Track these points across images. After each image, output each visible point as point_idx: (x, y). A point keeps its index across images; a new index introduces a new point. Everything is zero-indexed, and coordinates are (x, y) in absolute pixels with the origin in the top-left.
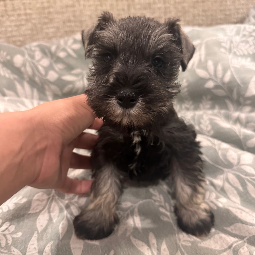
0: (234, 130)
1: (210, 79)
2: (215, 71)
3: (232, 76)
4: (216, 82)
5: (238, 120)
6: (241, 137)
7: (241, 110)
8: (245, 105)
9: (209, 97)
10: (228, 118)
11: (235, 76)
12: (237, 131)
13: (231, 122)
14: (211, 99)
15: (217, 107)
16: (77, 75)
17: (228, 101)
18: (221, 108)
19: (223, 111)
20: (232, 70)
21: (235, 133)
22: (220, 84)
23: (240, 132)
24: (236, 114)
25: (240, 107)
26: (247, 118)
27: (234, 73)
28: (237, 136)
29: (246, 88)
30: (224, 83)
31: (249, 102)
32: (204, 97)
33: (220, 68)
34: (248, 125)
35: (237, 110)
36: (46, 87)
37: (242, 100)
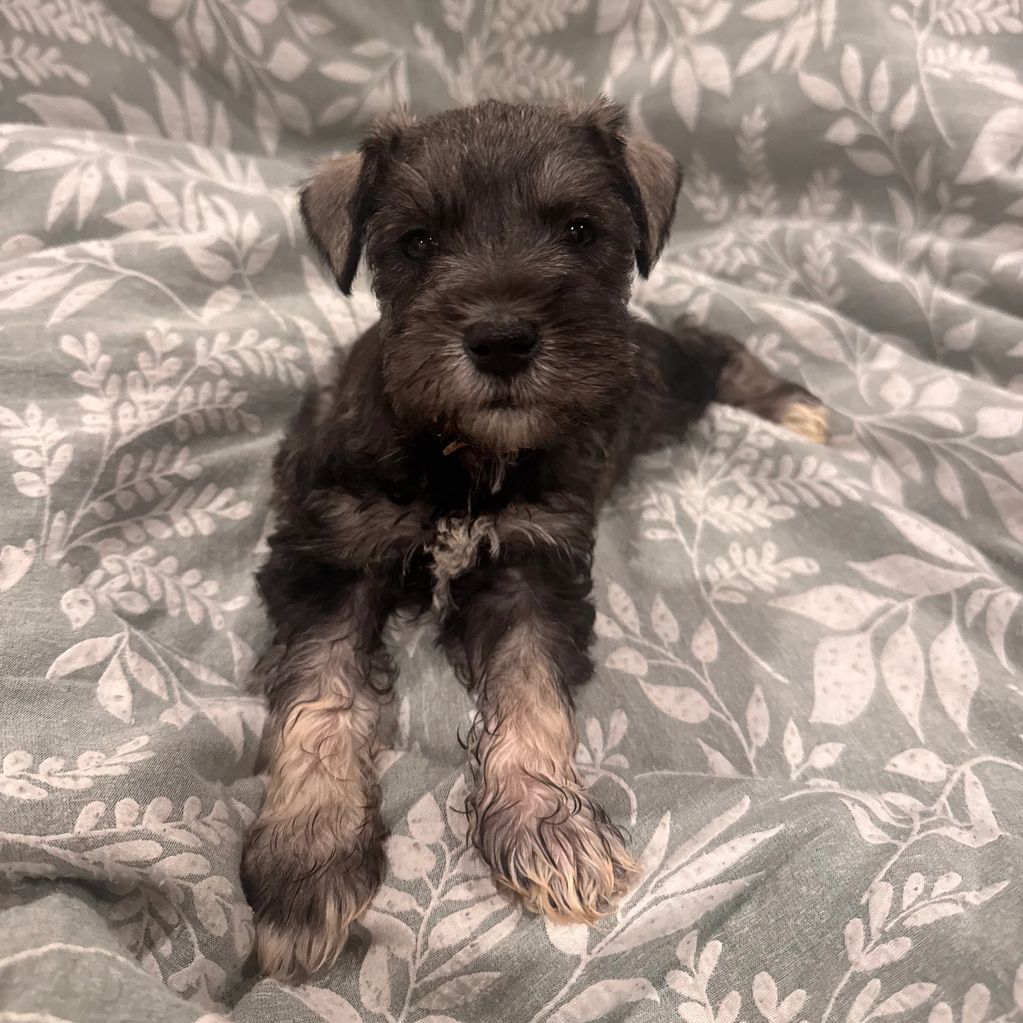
0: (910, 290)
1: (844, 113)
2: (867, 86)
3: (922, 109)
4: (865, 124)
5: (923, 261)
6: (931, 316)
7: (938, 230)
8: (955, 211)
9: (835, 174)
10: (892, 250)
11: (933, 110)
12: (920, 297)
13: (903, 265)
14: (841, 184)
15: (858, 211)
16: (371, 63)
17: (895, 195)
18: (871, 216)
19: (877, 228)
20: (926, 86)
21: (914, 301)
22: (879, 133)
23: (928, 299)
24: (920, 241)
25: (936, 218)
26: (955, 255)
27: (930, 99)
28: (919, 311)
29: (965, 153)
30: (890, 132)
31: (966, 201)
32: (818, 176)
33: (882, 75)
34: (956, 278)
35: (923, 227)
36: (261, 98)
37: (944, 193)
